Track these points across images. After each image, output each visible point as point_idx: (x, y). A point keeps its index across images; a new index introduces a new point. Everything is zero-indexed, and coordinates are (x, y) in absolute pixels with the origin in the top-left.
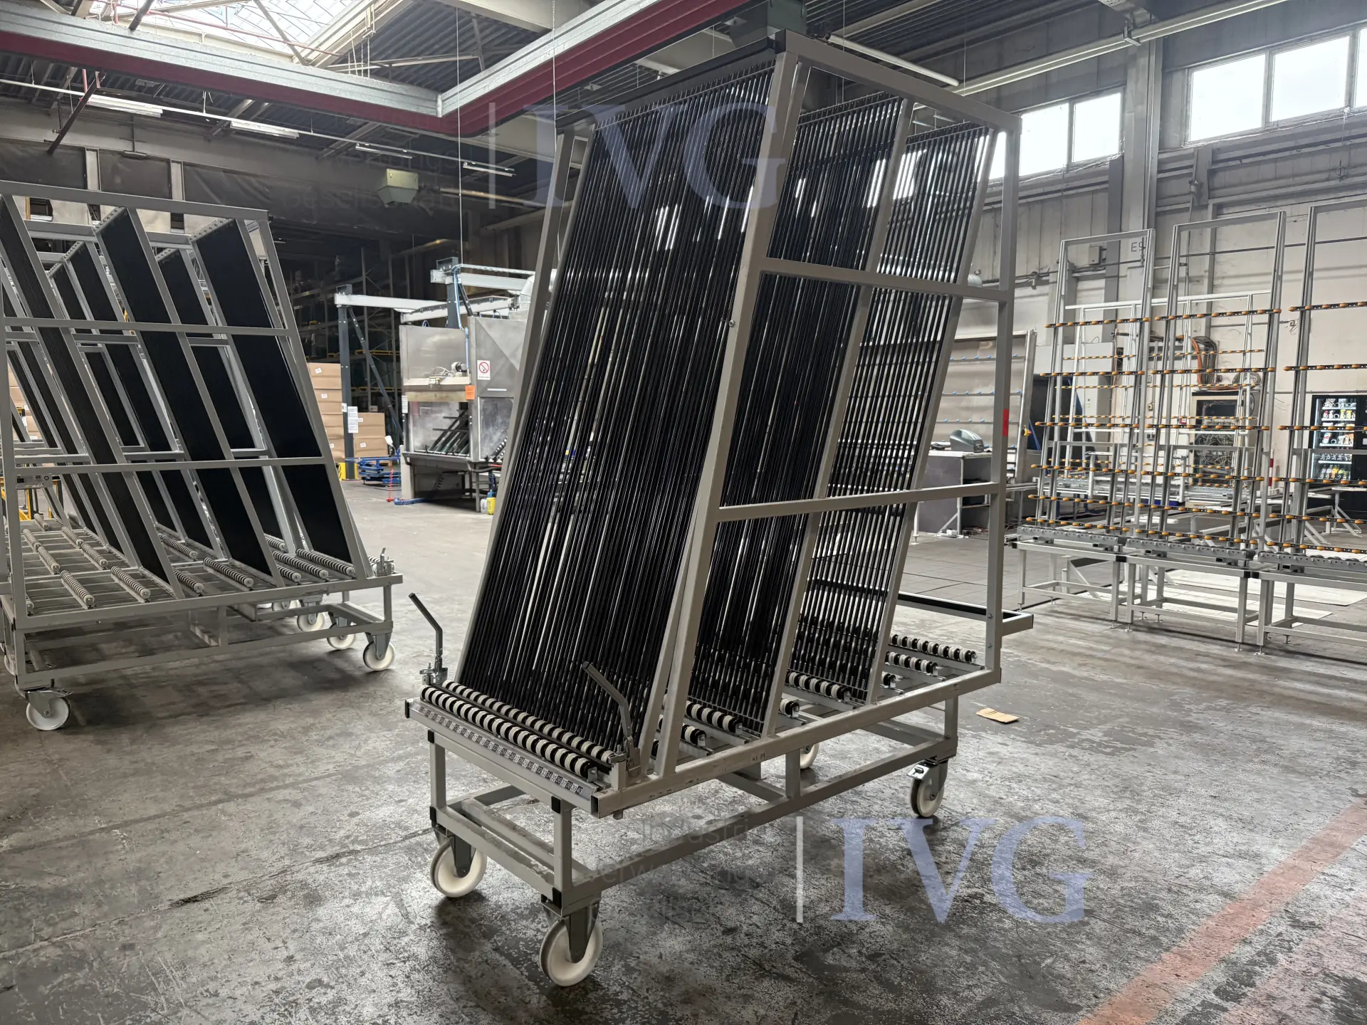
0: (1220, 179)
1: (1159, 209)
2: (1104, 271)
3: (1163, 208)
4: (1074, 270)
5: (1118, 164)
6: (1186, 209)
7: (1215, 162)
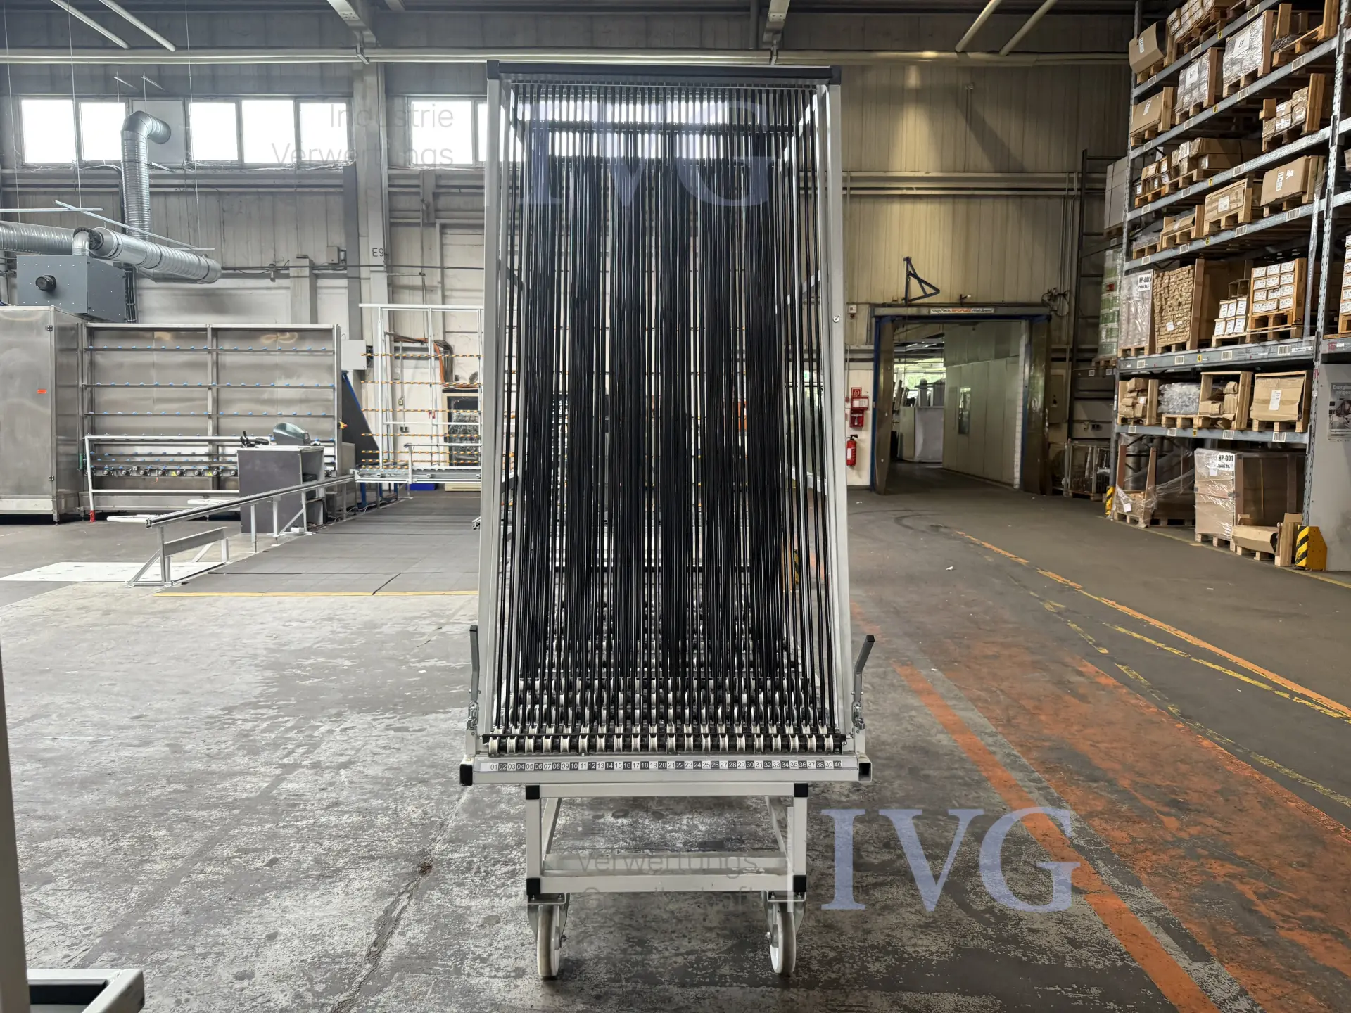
0: (443, 202)
1: (392, 220)
2: (345, 272)
3: (395, 220)
4: (313, 267)
5: (351, 171)
6: (417, 225)
7: (438, 186)
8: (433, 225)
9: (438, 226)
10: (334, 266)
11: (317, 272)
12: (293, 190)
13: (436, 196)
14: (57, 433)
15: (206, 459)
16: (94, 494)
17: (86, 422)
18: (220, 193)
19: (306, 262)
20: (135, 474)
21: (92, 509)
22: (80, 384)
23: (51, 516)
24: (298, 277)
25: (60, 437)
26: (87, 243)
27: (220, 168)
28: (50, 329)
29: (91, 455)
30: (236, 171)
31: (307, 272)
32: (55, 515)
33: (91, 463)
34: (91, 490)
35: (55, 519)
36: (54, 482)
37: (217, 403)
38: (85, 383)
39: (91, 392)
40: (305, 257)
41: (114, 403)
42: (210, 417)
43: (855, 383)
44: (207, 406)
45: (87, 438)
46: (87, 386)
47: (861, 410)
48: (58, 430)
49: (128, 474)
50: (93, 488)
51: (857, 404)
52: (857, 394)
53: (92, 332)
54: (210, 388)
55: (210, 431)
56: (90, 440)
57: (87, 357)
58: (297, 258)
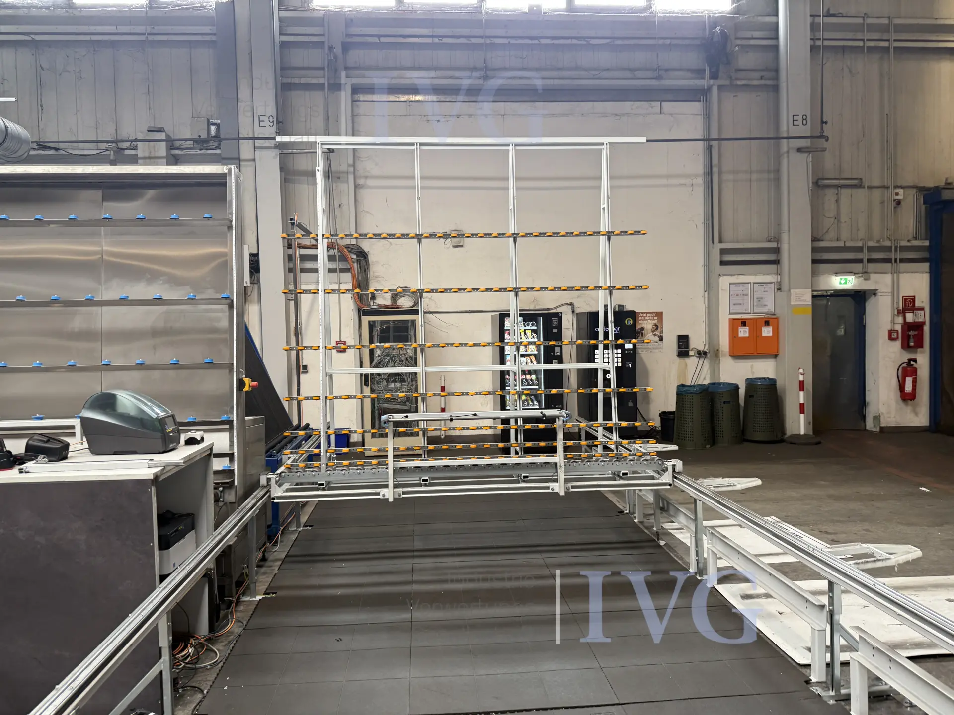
1: (285, 81)
2: (218, 152)
3: (289, 81)
5: (226, 11)
6: (321, 87)
7: (348, 35)
8: (342, 87)
9: (348, 89)
10: (200, 143)
11: (177, 152)
12: (143, 38)
13: (345, 47)
18: (34, 42)
19: (163, 136)
31: (162, 149)
40: (160, 130)
43: (906, 291)
47: (918, 326)
51: (910, 317)
52: (909, 304)
58: (149, 131)
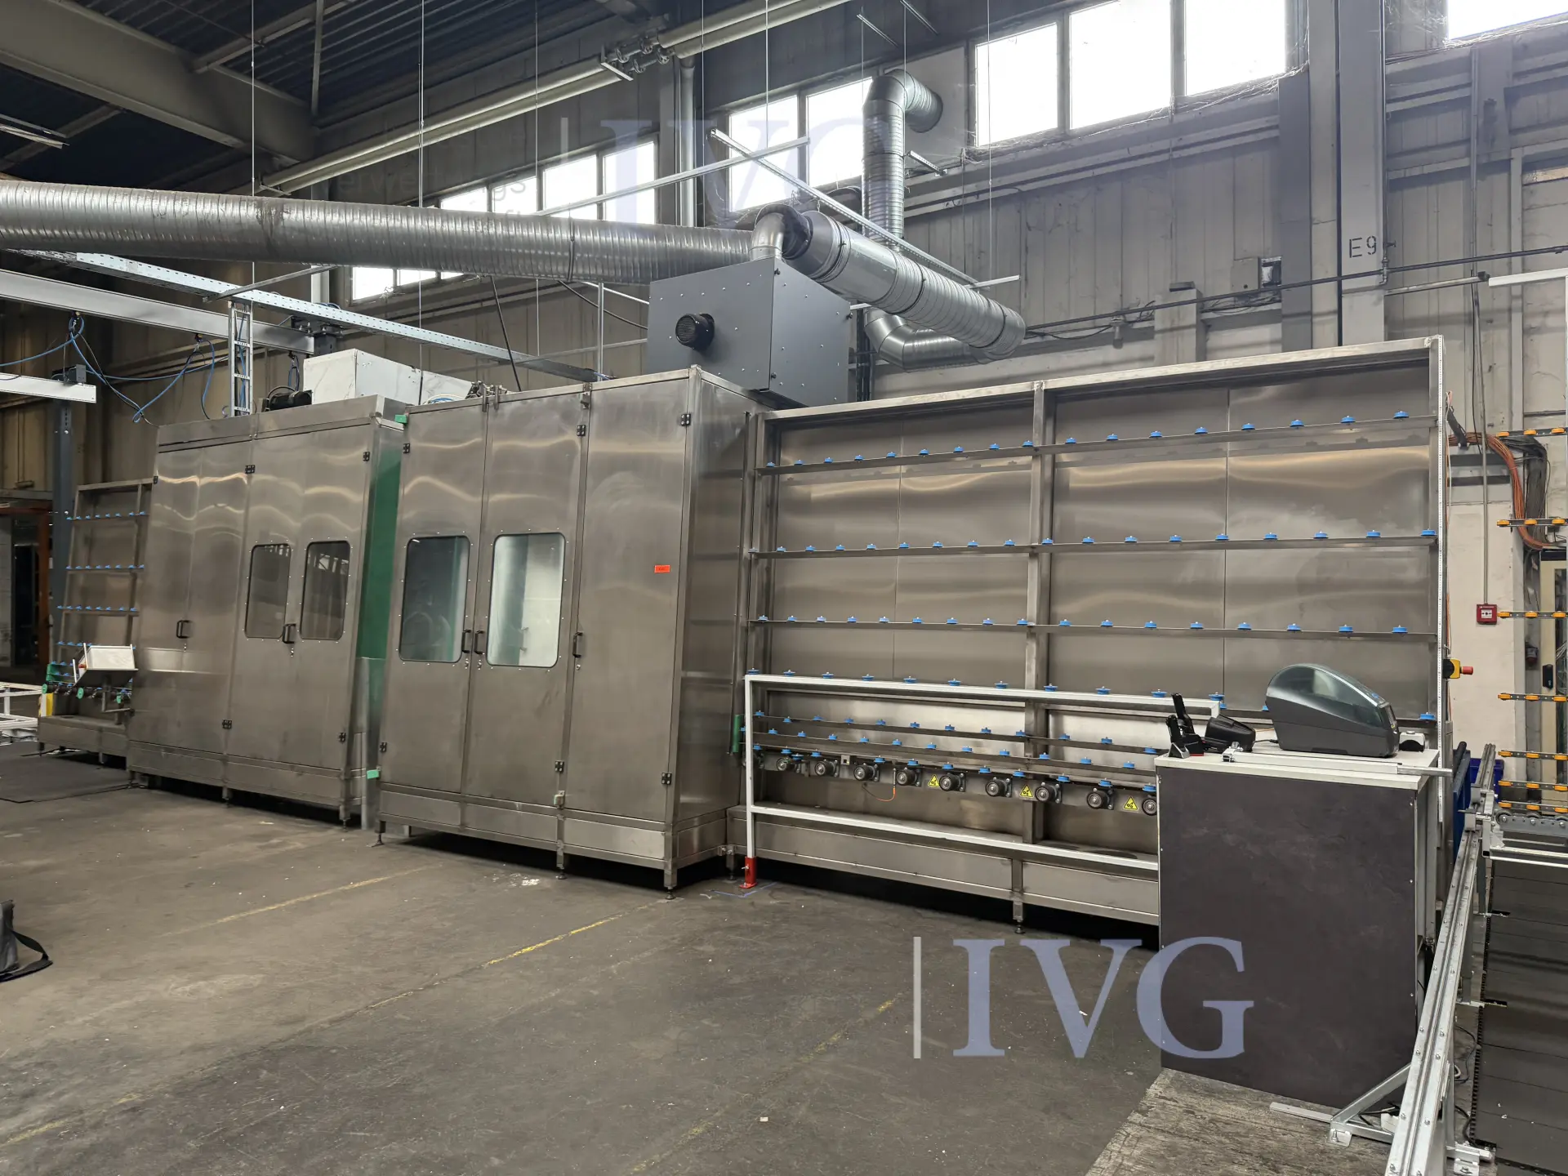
0: (1532, 108)
1: (1393, 175)
2: (1275, 306)
3: (1401, 174)
4: (1202, 304)
5: (1296, 89)
6: (1463, 173)
7: (1518, 75)
8: (1506, 165)
9: (1516, 166)
10: (1245, 298)
11: (1211, 315)
12: (1165, 157)
13: (1511, 96)
14: (685, 667)
15: (1019, 750)
16: (755, 816)
17: (753, 638)
18: (1021, 195)
19: (1191, 295)
20: (845, 775)
21: (750, 855)
22: (746, 551)
23: (660, 873)
24: (1172, 330)
25: (692, 674)
26: (780, 237)
27: (1027, 148)
28: (686, 421)
29: (754, 718)
30: (1055, 147)
31: (1190, 315)
32: (668, 872)
33: (755, 739)
34: (751, 808)
35: (669, 882)
36: (672, 789)
37: (1049, 594)
38: (756, 549)
39: (768, 570)
40: (1189, 286)
41: (814, 596)
42: (1031, 632)
44: (1023, 600)
45: (749, 678)
46: (759, 556)
48: (690, 656)
49: (829, 771)
50: (757, 801)
53: (778, 432)
54: (1034, 553)
55: (1031, 676)
56: (753, 683)
57: (762, 488)
58: (1172, 290)
